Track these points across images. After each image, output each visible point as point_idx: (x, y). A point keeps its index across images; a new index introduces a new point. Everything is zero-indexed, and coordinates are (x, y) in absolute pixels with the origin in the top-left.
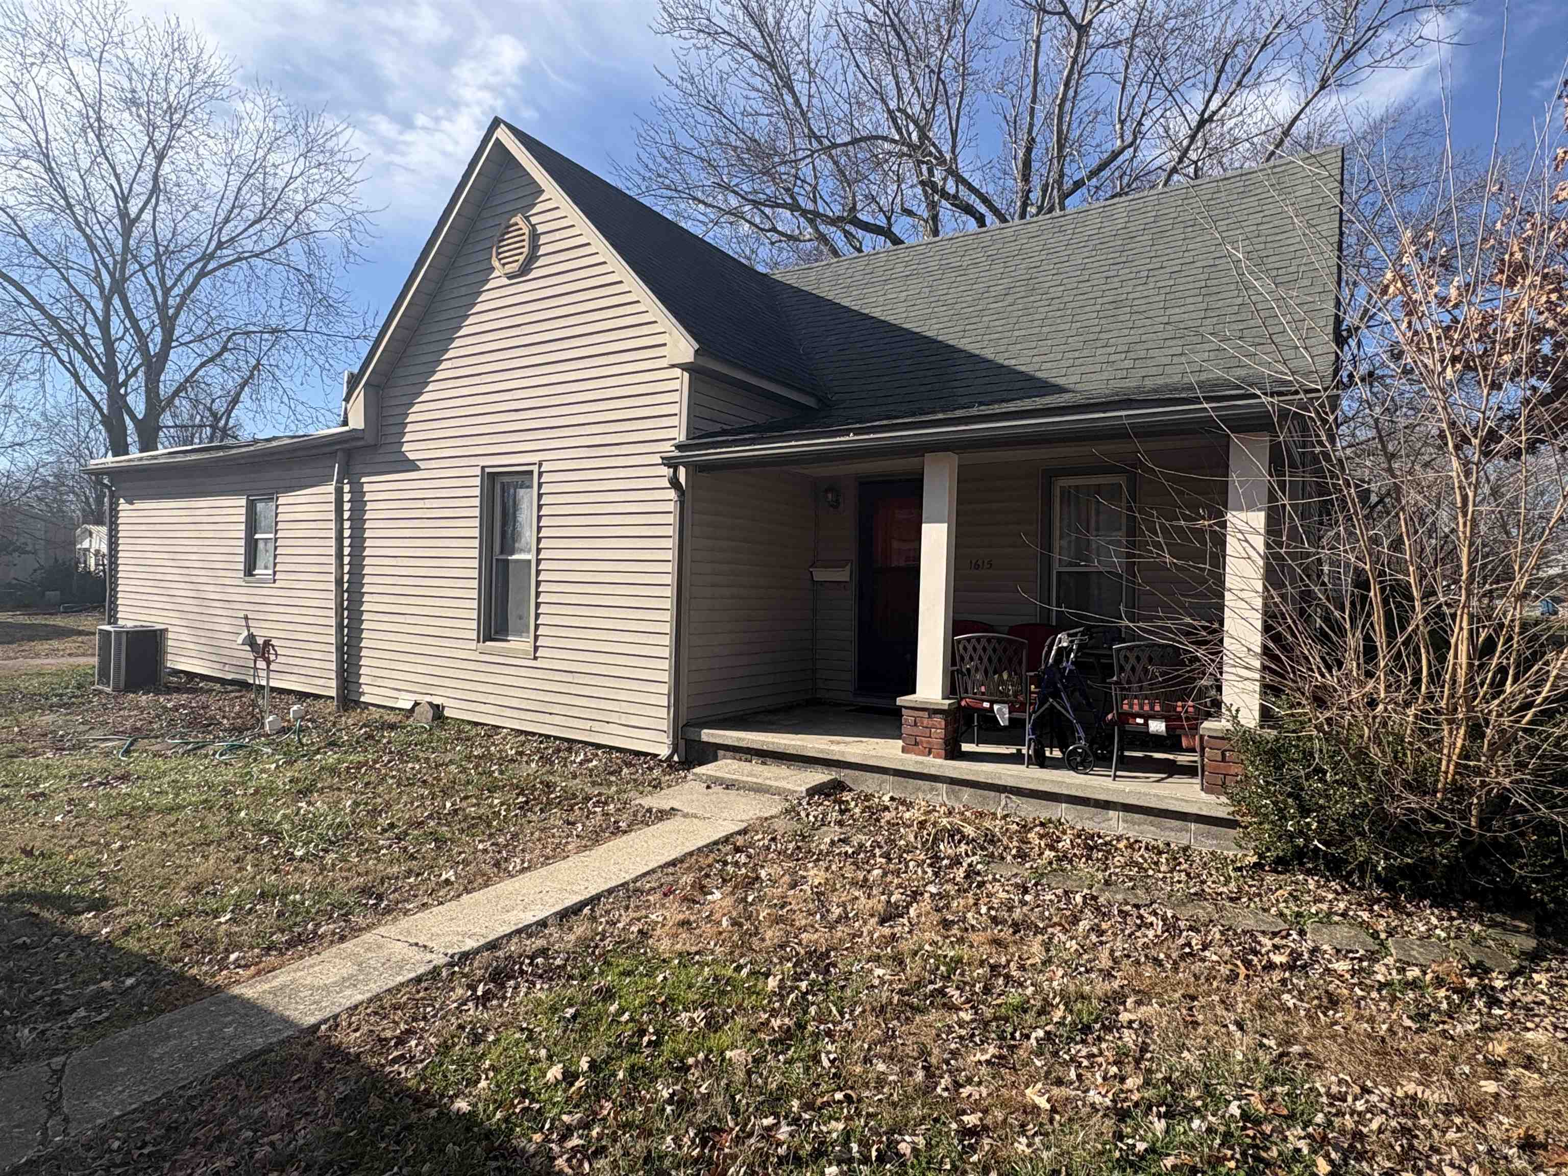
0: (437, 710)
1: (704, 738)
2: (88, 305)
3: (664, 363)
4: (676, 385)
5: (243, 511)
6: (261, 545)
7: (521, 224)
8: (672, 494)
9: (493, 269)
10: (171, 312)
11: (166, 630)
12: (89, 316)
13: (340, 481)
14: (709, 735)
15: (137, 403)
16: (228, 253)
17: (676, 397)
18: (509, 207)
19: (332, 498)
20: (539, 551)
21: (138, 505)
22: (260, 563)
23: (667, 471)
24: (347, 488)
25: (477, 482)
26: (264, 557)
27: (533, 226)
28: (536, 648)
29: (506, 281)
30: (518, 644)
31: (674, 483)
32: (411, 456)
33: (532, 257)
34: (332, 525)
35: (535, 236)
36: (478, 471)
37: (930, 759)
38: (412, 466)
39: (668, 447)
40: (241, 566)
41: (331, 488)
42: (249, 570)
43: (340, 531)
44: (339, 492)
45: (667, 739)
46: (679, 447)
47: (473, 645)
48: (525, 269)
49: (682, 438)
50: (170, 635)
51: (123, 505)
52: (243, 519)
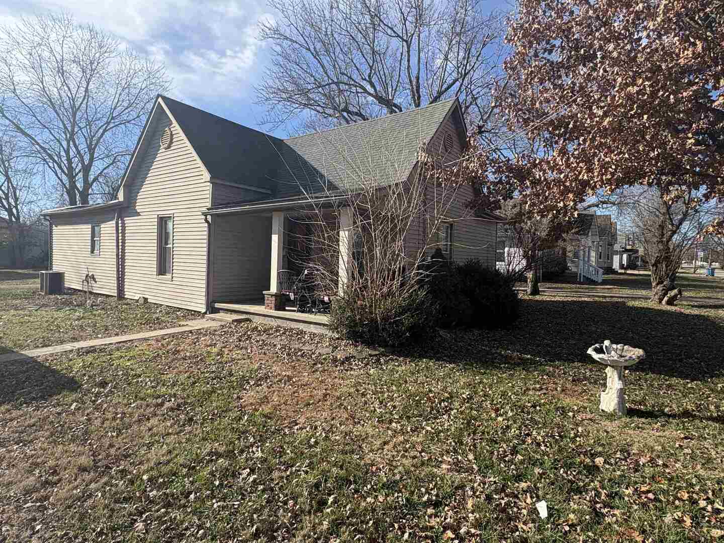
0: (146, 299)
1: (216, 306)
2: (61, 145)
3: (203, 181)
4: (208, 188)
5: (90, 230)
6: (96, 242)
7: (168, 131)
8: (206, 225)
9: (160, 146)
10: (93, 147)
11: (64, 273)
12: (62, 149)
13: (118, 219)
14: (217, 305)
15: (80, 185)
16: (117, 121)
17: (208, 192)
18: (164, 124)
19: (115, 225)
20: (173, 244)
21: (59, 227)
22: (96, 249)
23: (203, 217)
24: (120, 222)
25: (156, 220)
26: (97, 247)
27: (171, 132)
28: (172, 277)
29: (164, 150)
30: (169, 276)
31: (206, 221)
32: (138, 211)
33: (171, 142)
34: (115, 235)
35: (172, 135)
36: (156, 216)
37: (271, 311)
38: (138, 214)
39: (204, 209)
40: (90, 250)
41: (114, 222)
42: (92, 252)
43: (118, 237)
44: (117, 223)
45: (204, 306)
46: (208, 209)
47: (155, 277)
48: (169, 147)
49: (209, 205)
50: (66, 275)
51: (54, 227)
52: (90, 232)
